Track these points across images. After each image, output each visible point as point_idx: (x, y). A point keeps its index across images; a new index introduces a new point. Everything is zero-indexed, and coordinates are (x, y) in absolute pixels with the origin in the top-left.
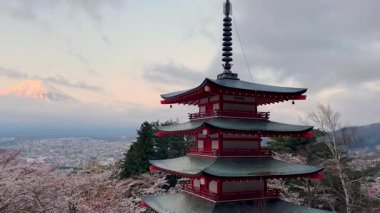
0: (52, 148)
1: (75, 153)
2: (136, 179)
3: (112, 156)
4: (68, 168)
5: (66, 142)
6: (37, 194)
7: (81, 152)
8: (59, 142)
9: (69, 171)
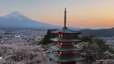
0: (22, 33)
1: (29, 34)
2: (46, 45)
3: (40, 36)
4: (27, 39)
5: (26, 31)
6: (23, 50)
7: (31, 34)
8: (24, 31)
9: (27, 40)
